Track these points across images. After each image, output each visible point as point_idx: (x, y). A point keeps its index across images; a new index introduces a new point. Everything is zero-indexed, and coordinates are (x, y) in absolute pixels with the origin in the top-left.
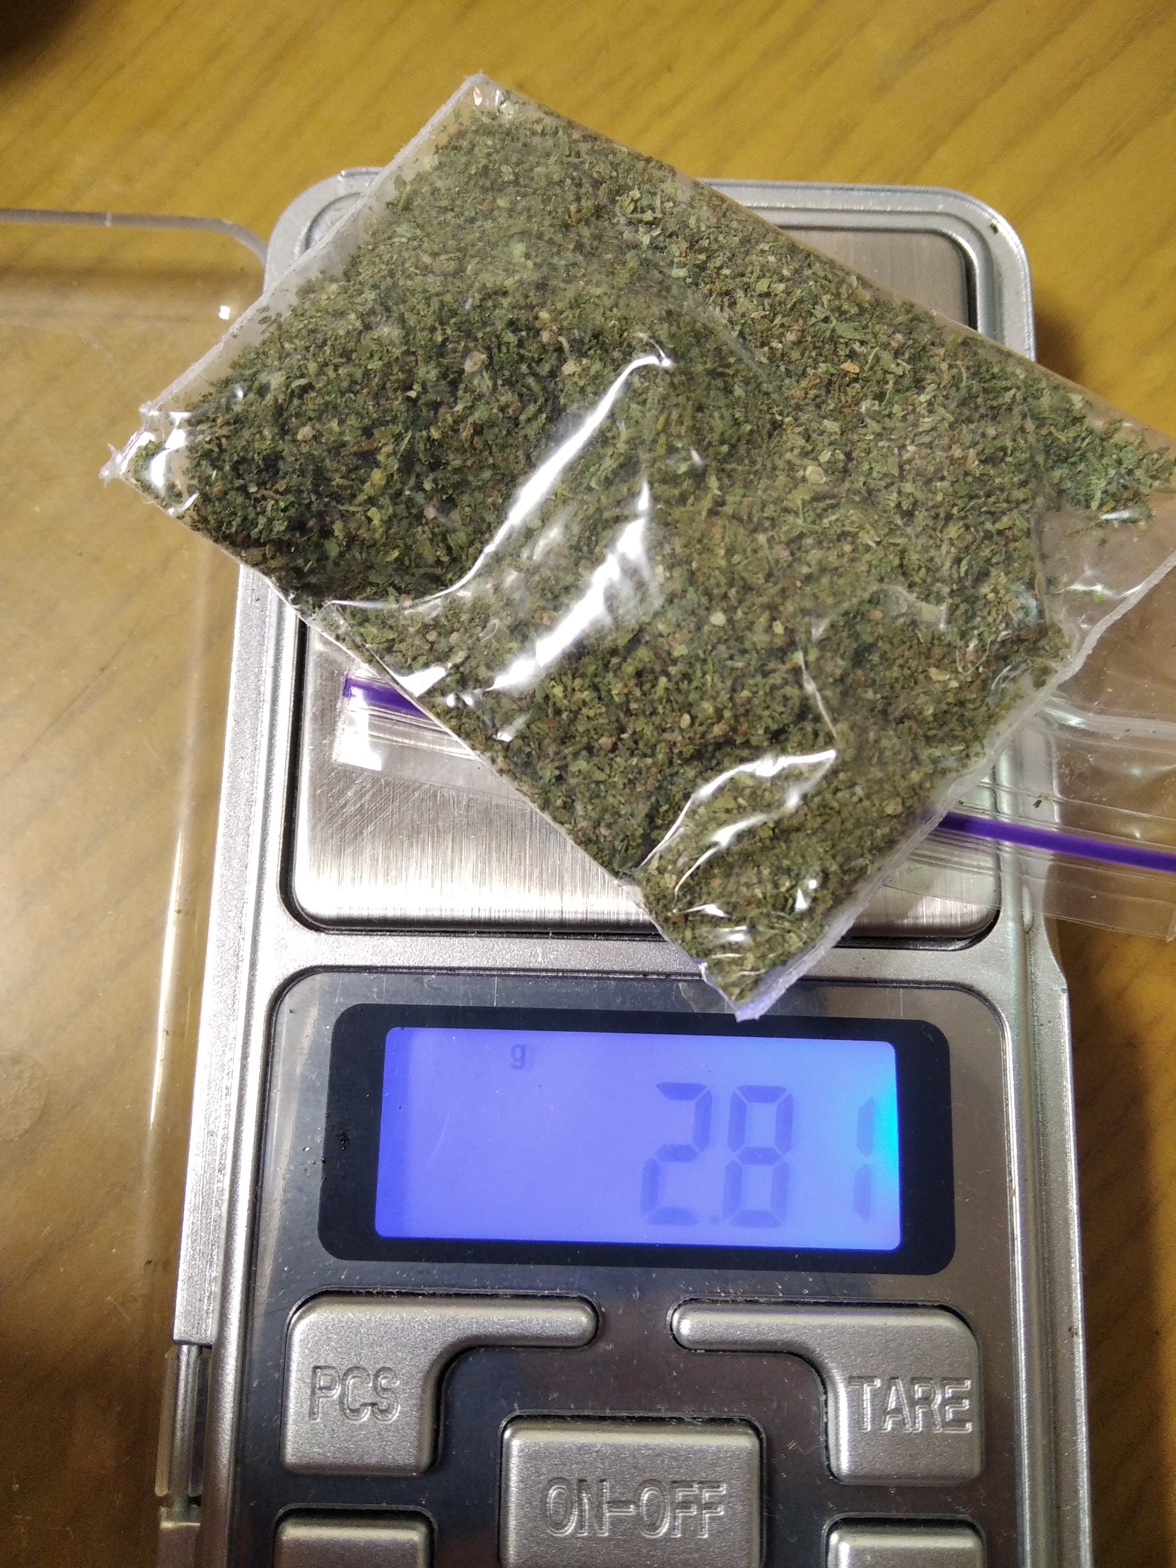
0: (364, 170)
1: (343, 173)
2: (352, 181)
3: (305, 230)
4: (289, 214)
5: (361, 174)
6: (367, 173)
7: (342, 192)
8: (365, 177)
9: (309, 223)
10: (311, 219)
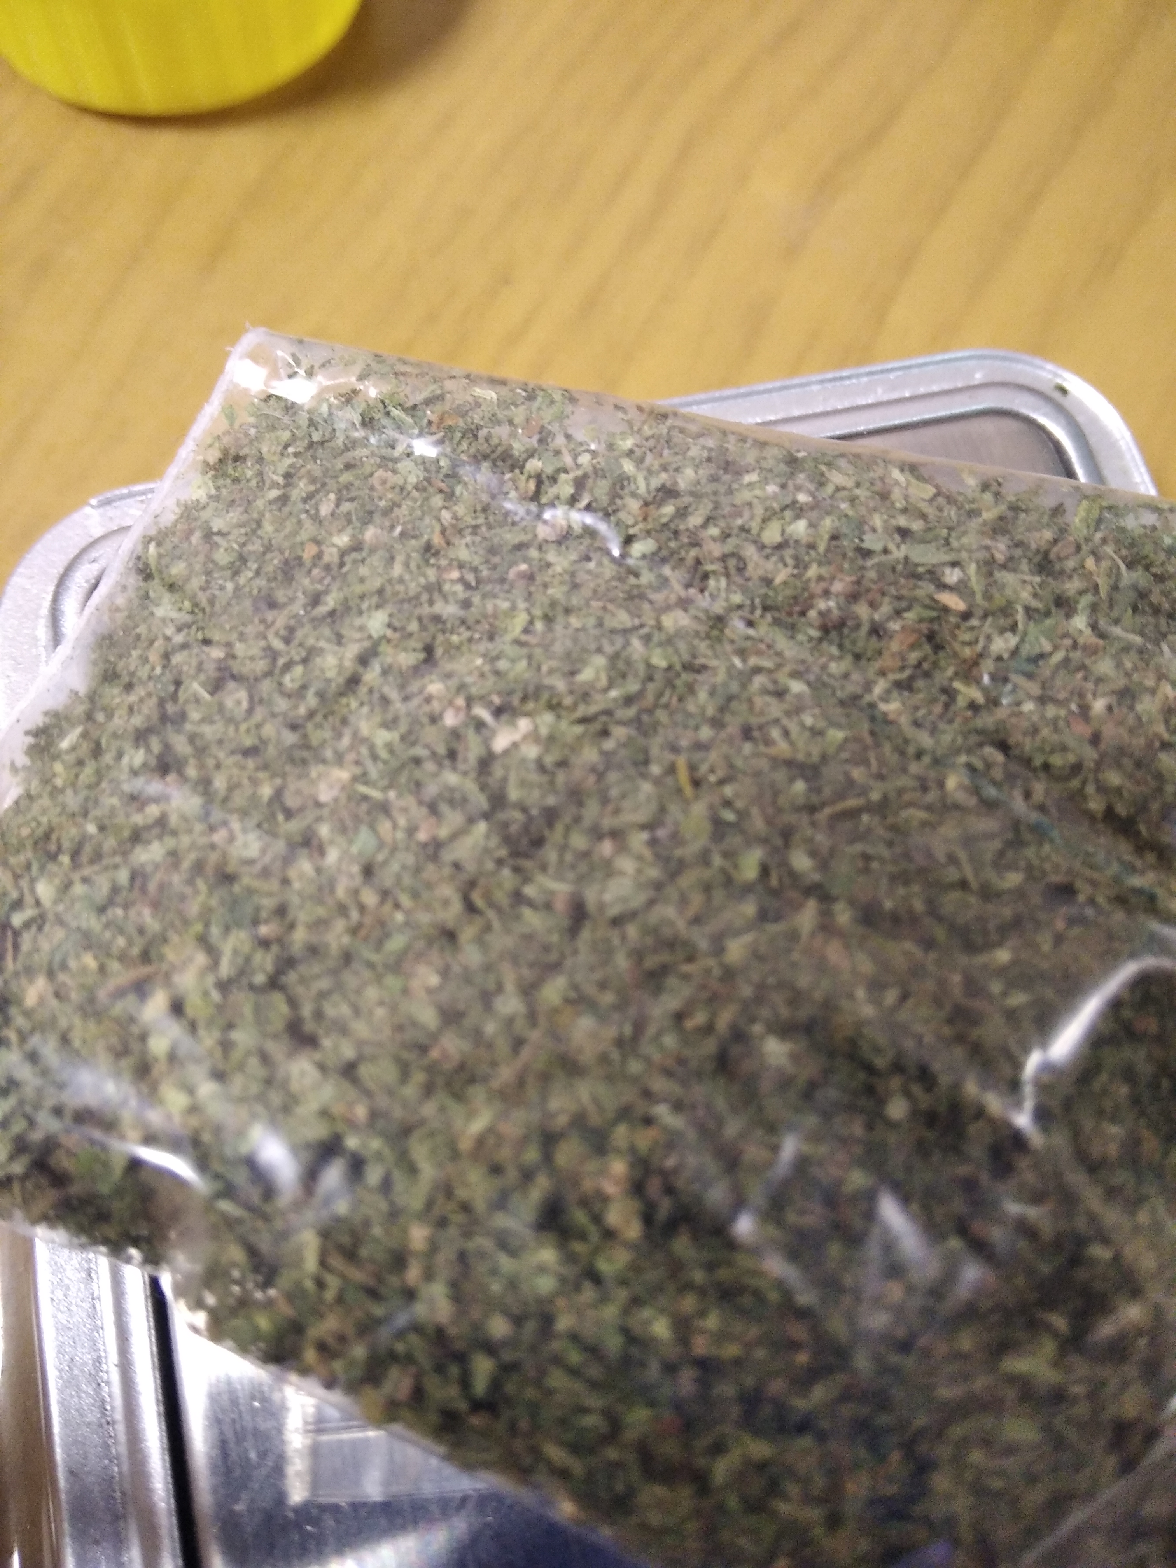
0: (125, 491)
1: (94, 502)
2: (110, 511)
3: (49, 597)
4: (19, 580)
5: (122, 497)
6: (131, 495)
7: (97, 532)
8: (130, 501)
9: (51, 588)
10: (55, 582)
